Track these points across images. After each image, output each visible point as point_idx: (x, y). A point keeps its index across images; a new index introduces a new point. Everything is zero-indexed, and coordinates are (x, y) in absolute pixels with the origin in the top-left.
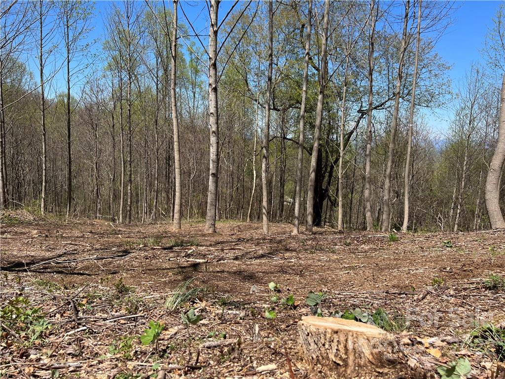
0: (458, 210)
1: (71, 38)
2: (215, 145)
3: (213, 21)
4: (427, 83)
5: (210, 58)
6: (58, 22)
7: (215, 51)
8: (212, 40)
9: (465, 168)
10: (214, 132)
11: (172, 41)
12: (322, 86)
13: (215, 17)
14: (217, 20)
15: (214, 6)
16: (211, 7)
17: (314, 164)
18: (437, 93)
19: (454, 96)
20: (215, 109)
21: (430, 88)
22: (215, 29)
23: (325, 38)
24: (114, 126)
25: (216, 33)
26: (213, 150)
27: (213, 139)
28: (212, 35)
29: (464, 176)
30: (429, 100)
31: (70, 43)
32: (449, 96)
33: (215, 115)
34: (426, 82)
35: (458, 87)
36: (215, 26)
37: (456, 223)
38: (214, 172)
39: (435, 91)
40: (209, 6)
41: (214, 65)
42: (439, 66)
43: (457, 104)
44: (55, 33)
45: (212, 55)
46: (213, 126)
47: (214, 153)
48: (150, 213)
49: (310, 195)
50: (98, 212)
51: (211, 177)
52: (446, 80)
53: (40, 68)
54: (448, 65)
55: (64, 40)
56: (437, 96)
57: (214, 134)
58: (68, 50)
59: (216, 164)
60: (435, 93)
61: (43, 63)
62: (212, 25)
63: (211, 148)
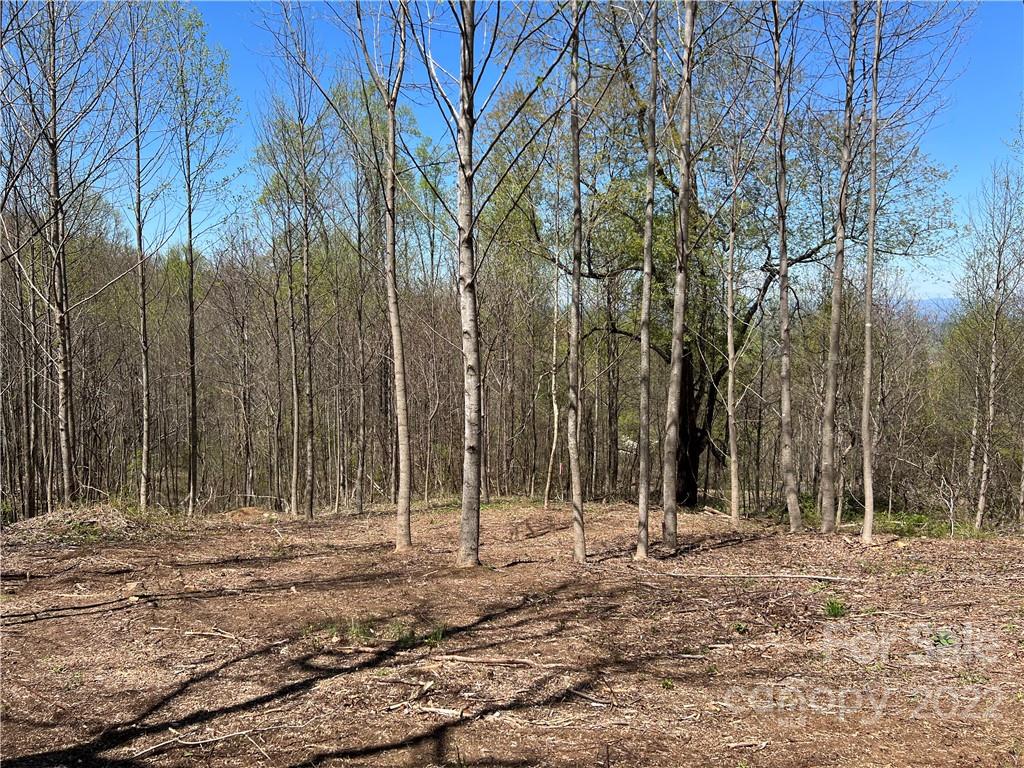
0: (985, 466)
1: (193, 168)
2: (473, 393)
3: (464, 158)
4: (901, 208)
5: (460, 229)
6: (169, 136)
7: (470, 215)
8: (462, 195)
9: (992, 379)
10: (470, 368)
11: (386, 180)
12: (682, 256)
13: (466, 152)
14: (470, 156)
15: (465, 130)
16: (459, 131)
17: (674, 410)
18: (924, 226)
19: (961, 232)
20: (472, 324)
21: (909, 217)
22: (469, 173)
23: (685, 163)
24: (277, 320)
25: (469, 180)
26: (470, 401)
27: (470, 382)
28: (463, 186)
29: (991, 395)
30: (910, 240)
31: (192, 177)
32: (951, 233)
33: (473, 335)
34: (899, 205)
35: (967, 212)
36: (468, 168)
37: (981, 492)
38: (473, 443)
39: (920, 223)
40: (455, 133)
41: (469, 242)
42: (925, 171)
43: (968, 246)
44: (163, 157)
45: (463, 222)
46: (469, 356)
47: (473, 407)
48: (351, 485)
49: (668, 472)
50: (249, 486)
51: (467, 455)
52: (940, 202)
53: (136, 225)
54: (942, 170)
55: (181, 172)
56: (925, 234)
57: (471, 372)
58: (190, 191)
59: (476, 428)
60: (919, 227)
61: (143, 214)
62: (462, 167)
63: (466, 398)
